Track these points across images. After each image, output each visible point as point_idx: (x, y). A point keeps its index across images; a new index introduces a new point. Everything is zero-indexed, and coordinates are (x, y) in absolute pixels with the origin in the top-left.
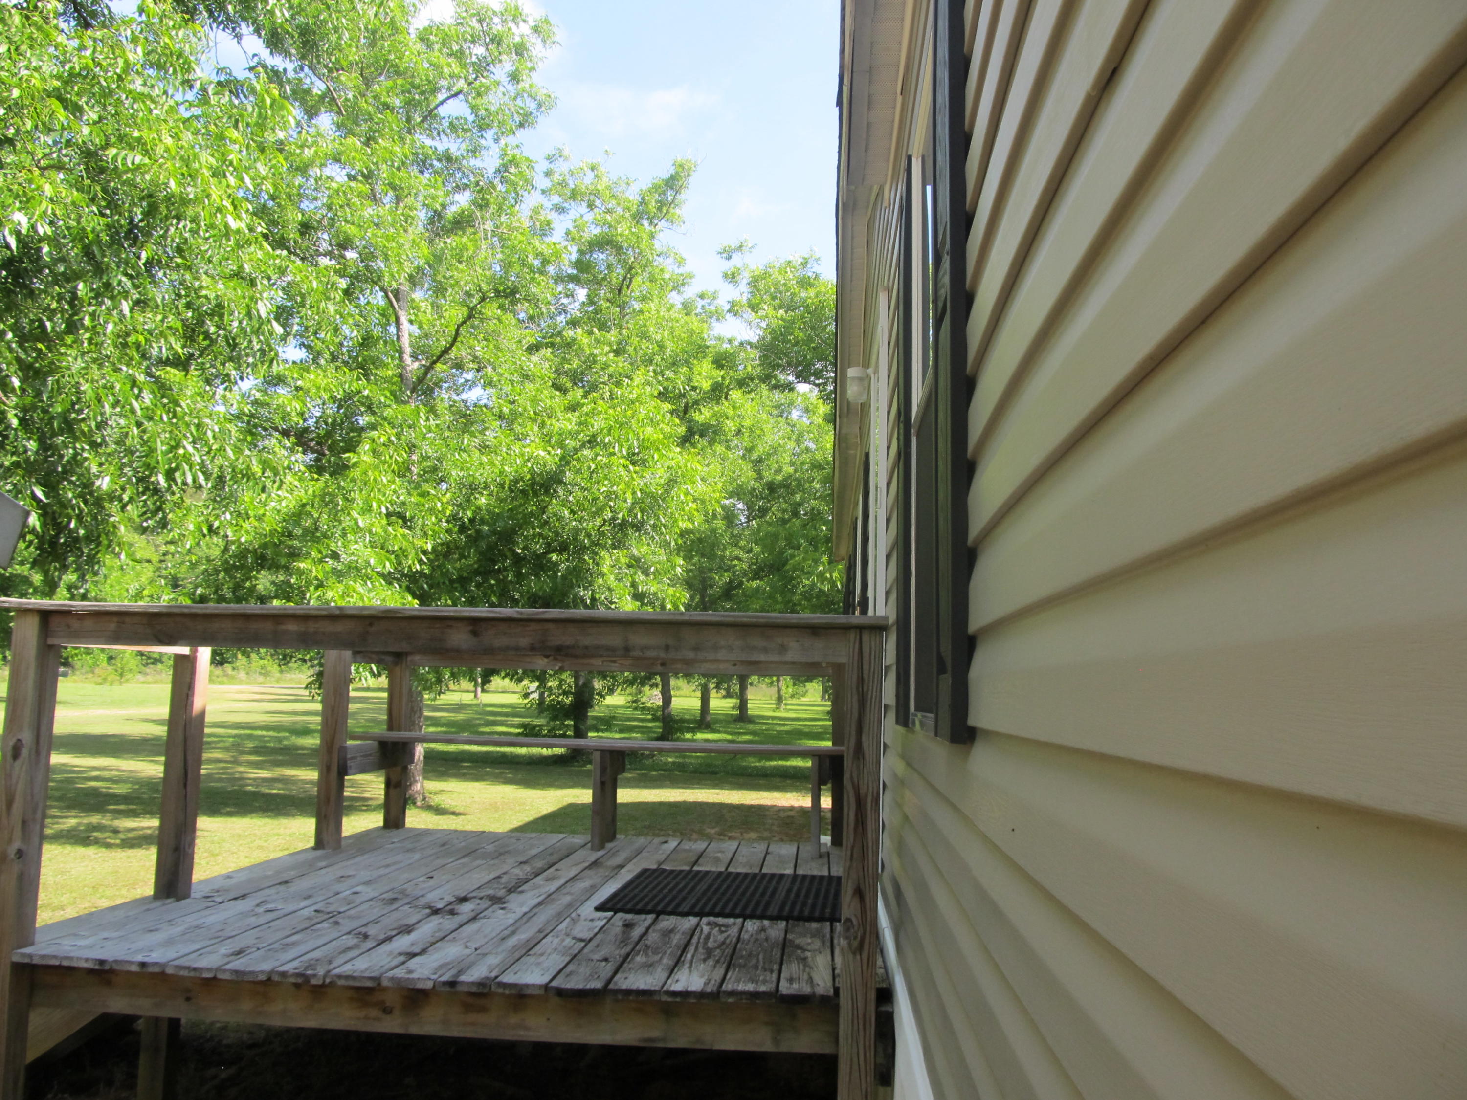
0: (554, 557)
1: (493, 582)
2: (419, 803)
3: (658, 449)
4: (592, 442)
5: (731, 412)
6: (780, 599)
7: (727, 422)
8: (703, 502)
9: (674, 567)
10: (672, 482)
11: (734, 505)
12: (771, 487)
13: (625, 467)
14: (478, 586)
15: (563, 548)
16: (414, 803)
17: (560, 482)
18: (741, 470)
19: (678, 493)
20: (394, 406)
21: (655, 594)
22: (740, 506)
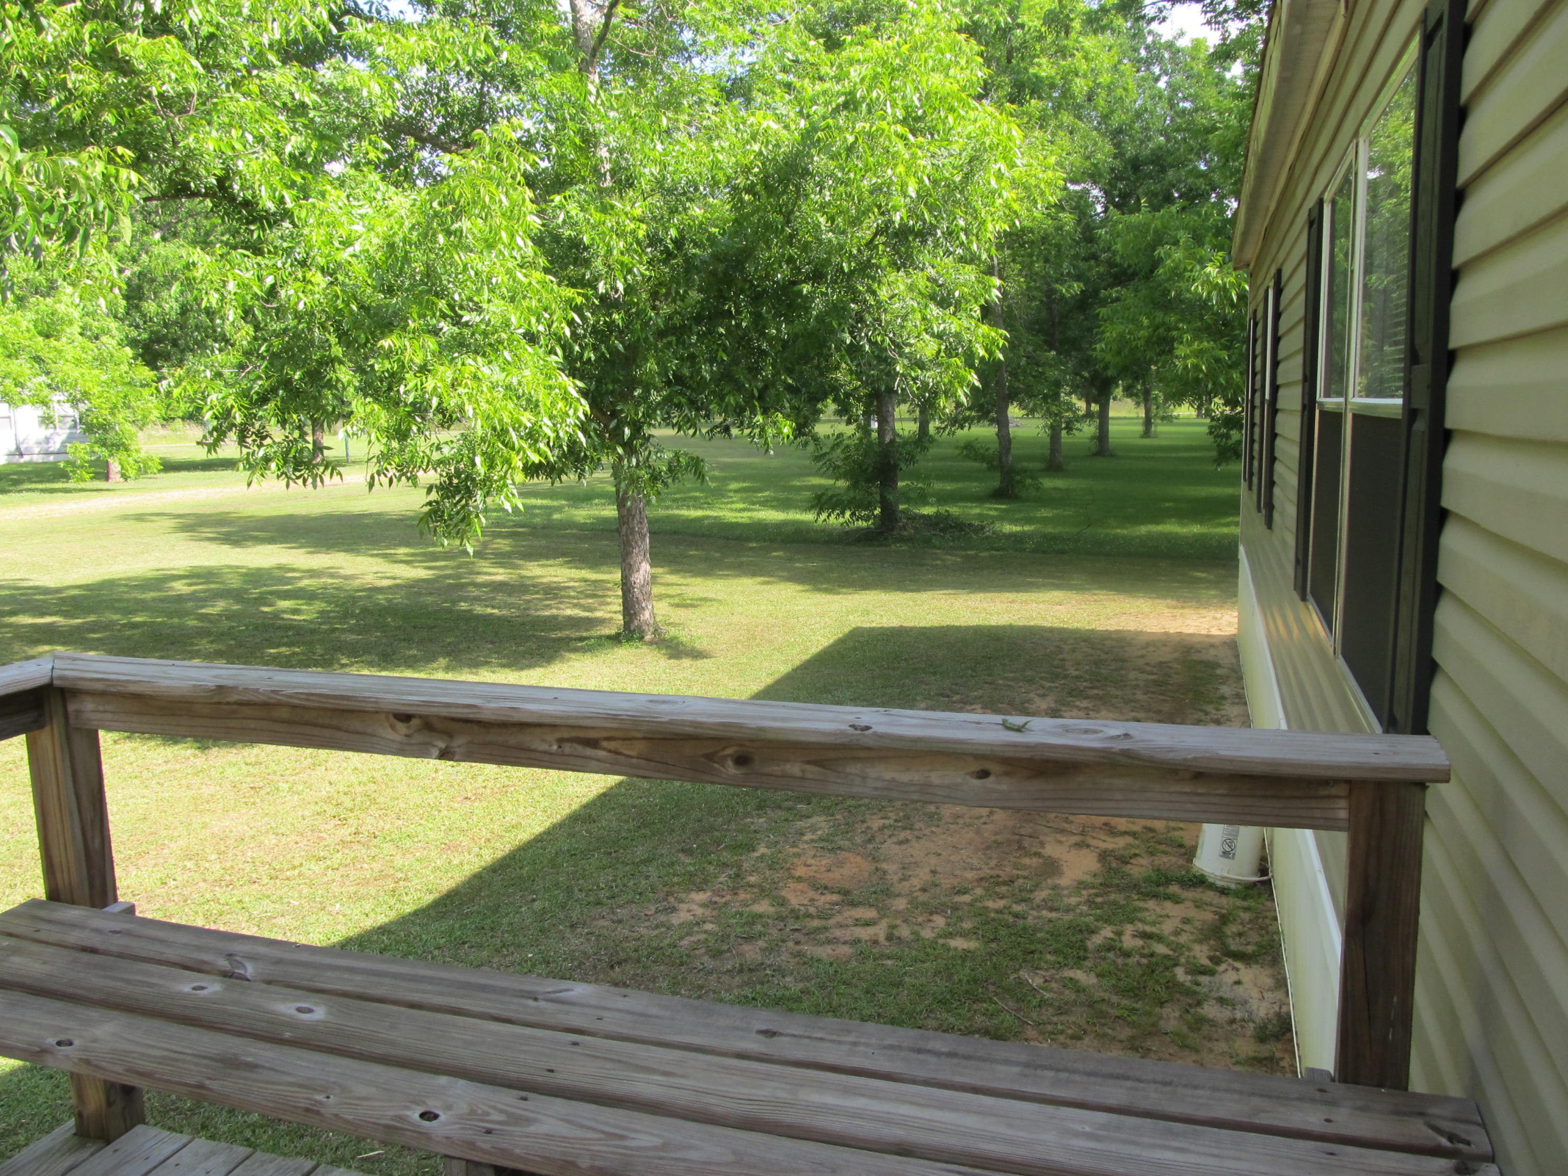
0: (806, 288)
1: (722, 330)
2: (648, 637)
3: (952, 110)
4: (850, 104)
5: (1083, 66)
6: (1146, 322)
7: (1077, 80)
8: (1027, 188)
9: (987, 289)
10: (975, 161)
11: (1087, 192)
12: (1135, 165)
13: (902, 137)
14: (701, 337)
15: (817, 276)
16: (641, 638)
17: (806, 173)
18: (1095, 144)
19: (988, 178)
20: (547, 76)
21: (957, 335)
22: (1095, 192)
